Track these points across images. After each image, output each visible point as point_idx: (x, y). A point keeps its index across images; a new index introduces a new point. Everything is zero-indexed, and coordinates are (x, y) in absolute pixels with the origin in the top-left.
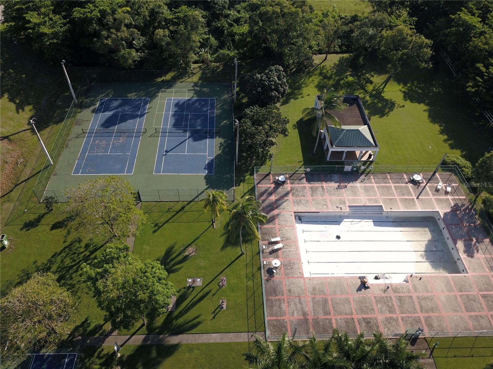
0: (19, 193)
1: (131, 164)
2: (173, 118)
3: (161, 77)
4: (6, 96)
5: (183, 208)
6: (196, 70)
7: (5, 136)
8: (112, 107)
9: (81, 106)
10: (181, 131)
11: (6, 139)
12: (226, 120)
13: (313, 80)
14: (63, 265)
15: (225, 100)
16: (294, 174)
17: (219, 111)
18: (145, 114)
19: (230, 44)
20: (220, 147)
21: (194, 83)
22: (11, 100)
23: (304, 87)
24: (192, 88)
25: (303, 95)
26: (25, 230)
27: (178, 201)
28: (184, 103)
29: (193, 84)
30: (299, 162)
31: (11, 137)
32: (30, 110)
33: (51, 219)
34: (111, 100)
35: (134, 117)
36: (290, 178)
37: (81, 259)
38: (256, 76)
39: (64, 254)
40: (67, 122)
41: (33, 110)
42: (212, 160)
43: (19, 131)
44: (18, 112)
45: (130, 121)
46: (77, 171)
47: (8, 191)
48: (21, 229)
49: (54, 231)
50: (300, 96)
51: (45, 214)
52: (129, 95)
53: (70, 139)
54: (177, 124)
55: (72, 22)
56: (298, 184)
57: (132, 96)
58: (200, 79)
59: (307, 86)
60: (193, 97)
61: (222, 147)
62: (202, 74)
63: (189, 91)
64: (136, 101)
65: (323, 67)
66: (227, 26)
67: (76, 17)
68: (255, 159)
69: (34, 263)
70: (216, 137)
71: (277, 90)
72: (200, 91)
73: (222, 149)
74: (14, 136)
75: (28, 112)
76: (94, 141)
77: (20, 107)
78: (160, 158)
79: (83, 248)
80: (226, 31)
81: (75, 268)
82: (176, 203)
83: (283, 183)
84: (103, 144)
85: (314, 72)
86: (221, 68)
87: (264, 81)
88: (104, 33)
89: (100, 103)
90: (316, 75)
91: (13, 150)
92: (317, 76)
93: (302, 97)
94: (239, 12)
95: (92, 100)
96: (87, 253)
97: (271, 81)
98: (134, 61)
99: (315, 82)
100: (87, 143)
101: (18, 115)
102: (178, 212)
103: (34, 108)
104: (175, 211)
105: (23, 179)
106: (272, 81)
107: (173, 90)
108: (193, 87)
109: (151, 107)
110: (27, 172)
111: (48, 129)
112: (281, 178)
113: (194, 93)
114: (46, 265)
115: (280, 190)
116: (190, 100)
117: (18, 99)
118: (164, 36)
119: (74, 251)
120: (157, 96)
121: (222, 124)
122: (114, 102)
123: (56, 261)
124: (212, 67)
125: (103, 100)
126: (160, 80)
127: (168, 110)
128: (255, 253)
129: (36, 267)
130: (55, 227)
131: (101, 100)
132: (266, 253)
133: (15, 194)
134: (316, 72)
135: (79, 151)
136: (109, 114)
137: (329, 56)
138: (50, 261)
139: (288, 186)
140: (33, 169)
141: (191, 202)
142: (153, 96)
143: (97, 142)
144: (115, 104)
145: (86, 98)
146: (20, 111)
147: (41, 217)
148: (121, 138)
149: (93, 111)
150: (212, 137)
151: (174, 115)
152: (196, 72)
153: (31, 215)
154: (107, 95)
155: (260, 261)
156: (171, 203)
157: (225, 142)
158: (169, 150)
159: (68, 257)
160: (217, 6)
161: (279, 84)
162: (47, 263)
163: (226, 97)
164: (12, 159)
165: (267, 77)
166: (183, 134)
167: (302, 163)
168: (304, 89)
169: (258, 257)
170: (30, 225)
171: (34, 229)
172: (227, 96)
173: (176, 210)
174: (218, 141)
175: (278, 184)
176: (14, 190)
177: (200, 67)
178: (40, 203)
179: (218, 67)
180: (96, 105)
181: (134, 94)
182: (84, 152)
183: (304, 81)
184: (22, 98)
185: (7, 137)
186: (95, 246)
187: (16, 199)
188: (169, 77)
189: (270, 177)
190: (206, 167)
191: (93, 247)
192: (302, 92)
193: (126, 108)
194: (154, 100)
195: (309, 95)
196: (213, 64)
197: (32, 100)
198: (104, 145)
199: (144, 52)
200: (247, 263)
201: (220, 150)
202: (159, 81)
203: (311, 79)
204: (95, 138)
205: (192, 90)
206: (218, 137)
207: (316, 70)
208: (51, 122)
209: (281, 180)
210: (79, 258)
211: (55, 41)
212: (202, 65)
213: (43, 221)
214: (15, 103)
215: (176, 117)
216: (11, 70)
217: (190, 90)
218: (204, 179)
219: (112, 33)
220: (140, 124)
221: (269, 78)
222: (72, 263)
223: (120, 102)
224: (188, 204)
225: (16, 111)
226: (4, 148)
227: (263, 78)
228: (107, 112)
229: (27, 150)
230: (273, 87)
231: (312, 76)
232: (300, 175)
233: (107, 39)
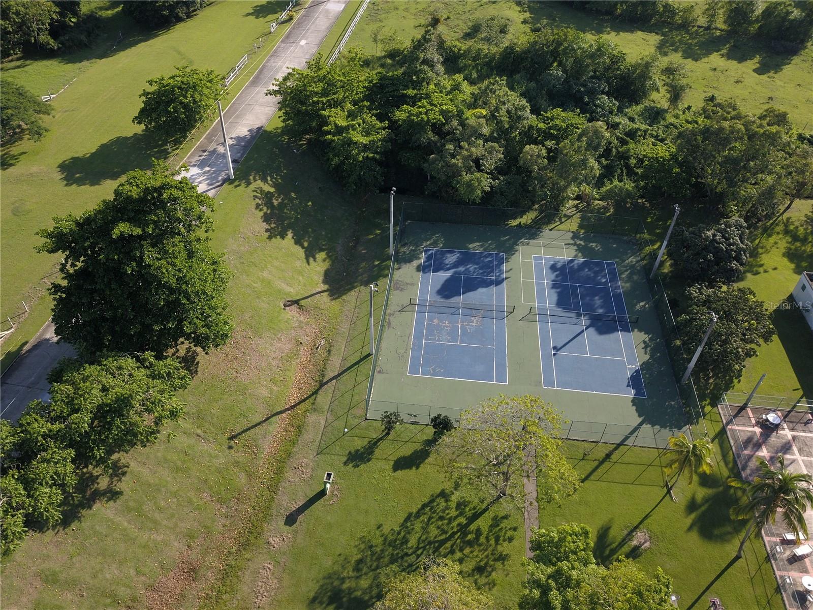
0: (330, 398)
1: (501, 367)
2: (554, 290)
3: (515, 219)
4: (290, 234)
5: (608, 456)
6: (570, 211)
7: (293, 300)
8: (447, 264)
9: (402, 260)
10: (573, 315)
11: (295, 307)
12: (642, 301)
13: (776, 243)
14: (426, 538)
15: (632, 267)
16: (790, 412)
17: (628, 285)
18: (503, 280)
19: (622, 172)
20: (645, 348)
21: (572, 232)
22: (298, 242)
23: (762, 254)
24: (572, 242)
25: (765, 267)
26: (351, 465)
27: (597, 442)
28: (564, 266)
29: (571, 235)
30: (794, 390)
31: (302, 303)
32: (324, 260)
33: (389, 451)
34: (443, 253)
35: (487, 284)
36: (787, 420)
37: (455, 530)
38: (704, 233)
39: (424, 518)
40: (384, 283)
41: (327, 260)
42: (637, 371)
43: (312, 293)
44: (308, 263)
45: (481, 290)
46: (414, 370)
47: (309, 393)
48: (345, 463)
49: (399, 473)
50: (761, 270)
51: (379, 440)
52: (471, 246)
53: (392, 312)
54: (564, 301)
55: (394, 126)
56: (804, 431)
57: (475, 247)
58: (581, 226)
59: (767, 252)
60: (576, 256)
61: (649, 349)
62: (582, 219)
63: (567, 246)
64: (484, 257)
65: (788, 219)
66: (616, 141)
68: (713, 377)
69: (378, 528)
70: (633, 331)
72: (585, 247)
73: (648, 352)
74: (306, 300)
75: (320, 265)
76: (431, 320)
77: (310, 254)
78: (546, 358)
79: (454, 510)
80: (614, 150)
81: (448, 545)
82: (594, 444)
83: (777, 427)
84: (447, 327)
85: (773, 229)
86: (612, 210)
87: (719, 243)
88: (450, 147)
89: (426, 255)
90: (778, 233)
91: (307, 324)
92: (781, 236)
93: (765, 271)
94: (632, 119)
95: (412, 250)
96: (463, 520)
97: (730, 245)
98: (483, 191)
99: (779, 245)
100: (420, 322)
101: (308, 267)
102: (602, 462)
103: (329, 256)
104: (595, 460)
105: (332, 375)
106: (733, 244)
107: (540, 241)
108: (573, 238)
109: (511, 269)
110: (335, 365)
111: (353, 293)
112: (772, 417)
113: (576, 250)
114: (399, 533)
115: (773, 439)
116: (572, 261)
117: (307, 241)
118: (539, 156)
119: (441, 514)
120: (517, 251)
121: (638, 307)
122: (448, 255)
123: (413, 529)
124: (596, 207)
125: (430, 252)
126: (514, 223)
127: (540, 277)
128: (761, 560)
129: (382, 536)
130: (402, 464)
131: (427, 251)
132: (782, 560)
133: (324, 399)
134: (778, 229)
135: (410, 335)
136: (445, 275)
137: (797, 202)
138: (403, 525)
139: (787, 433)
140: (344, 359)
141: (619, 446)
142: (510, 250)
143: (436, 321)
144: (451, 259)
145: (404, 245)
146: (311, 260)
147: (372, 446)
148: (473, 318)
149: (419, 269)
150: (626, 329)
151: (554, 286)
152: (571, 214)
153: (356, 439)
154: (435, 244)
155: (774, 574)
156: (586, 445)
157: (650, 339)
158: (559, 346)
159: (432, 524)
161: (742, 249)
162: (401, 530)
163: (632, 261)
164: (308, 338)
165: (723, 237)
166: (576, 321)
167: (801, 392)
168: (763, 256)
169: (767, 566)
170: (359, 457)
171: (365, 465)
172: (634, 260)
173: (597, 458)
174: (637, 338)
175: (769, 429)
176: (320, 392)
177: (576, 206)
178: (366, 419)
179: (606, 209)
180: (419, 258)
181: (478, 244)
182: (418, 337)
183: (759, 242)
184: (311, 239)
185: (296, 302)
186: (474, 508)
187: (326, 408)
188: (527, 218)
189: (747, 413)
190: (629, 382)
191: (470, 510)
192: (762, 262)
193: (472, 267)
194: (513, 257)
195: (775, 269)
196: (598, 202)
197: (324, 243)
198: (449, 328)
199: (499, 179)
200: (752, 576)
201: (646, 353)
202: (513, 224)
203: (772, 240)
204: (431, 314)
205: (572, 244)
206: (636, 330)
207: (777, 225)
208: (356, 282)
210: (452, 528)
211: (371, 155)
212: (579, 204)
213: (377, 452)
214: (303, 247)
215: (558, 290)
216: (293, 194)
217: (569, 244)
218: (633, 405)
219: (461, 147)
220: (500, 296)
221: (727, 239)
222: (440, 535)
223: (458, 257)
224: (616, 449)
225: (305, 260)
226: (295, 319)
227: (718, 237)
228: (442, 271)
229: (327, 325)
230: (734, 254)
231: (772, 235)
232: (802, 415)
233: (453, 156)
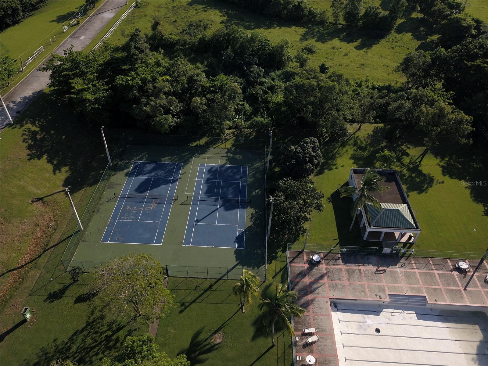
0: (47, 259)
1: (161, 234)
2: (205, 185)
3: (195, 142)
4: (45, 156)
5: (211, 287)
6: (229, 136)
7: (39, 198)
8: (145, 171)
9: (116, 169)
10: (213, 200)
11: (40, 201)
12: (257, 189)
13: (347, 151)
14: (83, 346)
15: (257, 168)
16: (329, 253)
17: (252, 179)
18: (177, 180)
19: (264, 111)
20: (251, 218)
21: (228, 149)
22: (50, 161)
23: (338, 157)
24: (226, 155)
25: (337, 165)
26: (48, 301)
27: (206, 278)
28: (216, 170)
29: (226, 150)
30: (334, 240)
31: (45, 199)
32: (67, 172)
33: (75, 291)
34: (144, 164)
35: (167, 182)
36: (325, 258)
37: (103, 339)
38: (290, 147)
39: (85, 333)
40: (101, 184)
41: (69, 172)
42: (243, 233)
43: (53, 192)
44: (55, 174)
45: (163, 187)
46: (105, 239)
47: (36, 256)
48: (45, 301)
49: (78, 305)
50: (334, 167)
51: (70, 285)
52: (163, 159)
53: (102, 202)
54: (209, 192)
55: (114, 88)
56: (334, 265)
57: (166, 160)
58: (233, 145)
59: (341, 156)
60: (226, 164)
61: (254, 218)
62: (235, 140)
63: (222, 158)
64: (170, 166)
65: (357, 137)
66: (261, 93)
67: (118, 84)
68: (288, 234)
69: (54, 341)
70: (247, 208)
71: (311, 162)
72: (233, 158)
73: (253, 220)
74: (48, 197)
75: (64, 173)
76: (125, 206)
77: (57, 168)
78: (190, 227)
79: (106, 326)
80: (260, 98)
81: (96, 350)
83: (318, 263)
84: (134, 210)
85: (348, 142)
86: (254, 135)
87: (299, 153)
88: (144, 100)
89: (134, 166)
90: (350, 145)
91: (45, 213)
93: (336, 168)
94: (273, 79)
95: (126, 163)
96: (109, 333)
97: (305, 154)
98: (170, 126)
99: (349, 152)
100: (118, 208)
101: (54, 176)
102: (205, 291)
103: (70, 169)
104: (202, 290)
105: (52, 244)
106: (307, 153)
107: (206, 155)
108: (227, 153)
109: (185, 173)
110: (57, 237)
111: (81, 192)
112: (315, 258)
113: (227, 160)
114: (67, 344)
115: (314, 271)
116: (222, 166)
117: (56, 160)
118: (201, 104)
119: (97, 330)
120: (190, 161)
121: (254, 193)
122: (148, 165)
123: (76, 340)
124: (245, 133)
125: (137, 164)
126: (194, 144)
127: (200, 177)
128: (287, 346)
129: (56, 346)
130: (80, 300)
131: (135, 163)
132: (299, 346)
133: (42, 261)
134: (350, 142)
135: (110, 216)
136: (142, 178)
137: (364, 126)
138: (71, 339)
139: (323, 268)
140: (63, 234)
141: (219, 280)
142: (186, 161)
143: (128, 207)
144: (149, 167)
145: (121, 160)
146: (57, 172)
147: (66, 288)
148: (152, 204)
149: (127, 175)
150: (243, 207)
151: (206, 182)
152: (229, 138)
153: (56, 284)
154: (141, 159)
155: (292, 355)
156: (199, 280)
157: (256, 213)
158: (200, 219)
159: (89, 336)
160: (252, 74)
161: (313, 156)
162: (68, 342)
163: (258, 165)
164: (44, 222)
165: (302, 149)
166: (215, 203)
167: (338, 241)
168: (338, 159)
169: (290, 350)
170: (54, 296)
171: (57, 301)
172: (260, 164)
173: (203, 288)
174: (249, 211)
175: (313, 264)
176: (42, 256)
177: (233, 133)
178: (66, 272)
179: (251, 134)
180: (130, 168)
181: (168, 158)
182: (114, 218)
183: (337, 151)
184: (60, 159)
185: (41, 199)
186: (119, 325)
187: (43, 266)
188: (202, 142)
189: (303, 255)
190: (236, 239)
191: (116, 326)
192: (336, 163)
193: (160, 172)
194: (187, 165)
195: (343, 166)
196: (246, 130)
197: (69, 161)
198: (135, 211)
199: (180, 118)
200: (278, 357)
201: (251, 221)
202: (192, 145)
203: (345, 149)
204: (126, 203)
205: (225, 156)
206: (249, 207)
207: (350, 140)
208: (85, 184)
209: (316, 260)
210: (102, 338)
211: (97, 106)
212: (236, 131)
213: (67, 293)
214: (53, 164)
215: (209, 185)
216: (52, 132)
217: (223, 156)
218: (234, 254)
219: (151, 100)
220: (172, 191)
221: (304, 150)
222: (93, 343)
223: (154, 167)
224: (216, 282)
225: (52, 172)
226: (38, 210)
227: (298, 150)
228: (141, 176)
229: (59, 213)
230: (307, 159)
231: (346, 146)
232: (335, 255)
233: (145, 106)
